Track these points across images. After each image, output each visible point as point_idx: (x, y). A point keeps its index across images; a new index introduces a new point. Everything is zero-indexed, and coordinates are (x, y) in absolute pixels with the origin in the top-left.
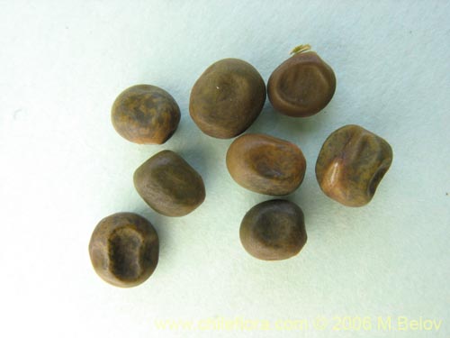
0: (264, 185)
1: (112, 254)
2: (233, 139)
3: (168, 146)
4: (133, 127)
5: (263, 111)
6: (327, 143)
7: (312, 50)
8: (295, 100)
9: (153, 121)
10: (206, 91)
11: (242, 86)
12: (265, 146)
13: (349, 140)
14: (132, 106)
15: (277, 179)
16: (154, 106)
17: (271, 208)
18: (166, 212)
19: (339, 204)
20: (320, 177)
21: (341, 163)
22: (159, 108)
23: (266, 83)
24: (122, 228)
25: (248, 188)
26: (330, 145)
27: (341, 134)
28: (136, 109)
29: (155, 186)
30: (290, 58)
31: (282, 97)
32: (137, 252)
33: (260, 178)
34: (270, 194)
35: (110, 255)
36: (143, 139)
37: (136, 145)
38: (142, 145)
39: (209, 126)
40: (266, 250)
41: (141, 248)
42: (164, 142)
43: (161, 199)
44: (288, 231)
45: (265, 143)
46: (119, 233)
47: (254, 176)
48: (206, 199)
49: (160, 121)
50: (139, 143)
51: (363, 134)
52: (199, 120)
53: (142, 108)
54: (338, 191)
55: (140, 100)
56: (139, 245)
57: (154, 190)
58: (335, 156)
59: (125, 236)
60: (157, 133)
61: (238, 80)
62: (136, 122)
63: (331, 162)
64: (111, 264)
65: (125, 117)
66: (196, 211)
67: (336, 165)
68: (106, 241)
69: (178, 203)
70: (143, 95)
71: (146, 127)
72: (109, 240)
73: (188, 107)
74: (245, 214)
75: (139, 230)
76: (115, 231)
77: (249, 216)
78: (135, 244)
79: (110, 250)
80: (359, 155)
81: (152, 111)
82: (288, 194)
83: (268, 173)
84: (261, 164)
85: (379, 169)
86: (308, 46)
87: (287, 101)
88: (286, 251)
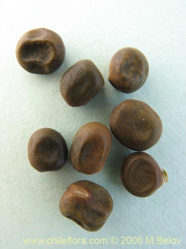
0: (77, 146)
1: (38, 43)
2: (109, 128)
3: (107, 84)
4: (121, 61)
5: (127, 148)
6: (102, 189)
7: (164, 183)
8: (132, 170)
9: (125, 75)
10: (142, 111)
11: (143, 136)
12: (102, 149)
13: (103, 204)
14: (135, 61)
15: (80, 155)
16: (134, 76)
17: (62, 150)
18: (63, 81)
19: (62, 193)
20: (80, 184)
21: (88, 198)
22: (132, 79)
23: (144, 151)
24: (54, 50)
25: (76, 135)
26: (101, 191)
27: (108, 199)
28: (133, 64)
29: (81, 74)
30: (160, 169)
31: (134, 162)
32: (38, 59)
33: (82, 144)
34: (71, 150)
35: (36, 41)
36: (113, 67)
37: (109, 63)
38: (109, 67)
39: (118, 112)
40: (34, 145)
41: (41, 63)
42: (110, 81)
43: (71, 77)
44: (46, 160)
45: (105, 148)
46: (51, 48)
47: (83, 140)
48: (71, 107)
49: (124, 79)
50: (110, 64)
51: (107, 214)
52: (123, 106)
53: (133, 68)
54: (70, 195)
55: (138, 67)
56: (43, 61)
57: (78, 73)
58: (93, 195)
59: (49, 53)
60: (116, 77)
61: (148, 133)
62: (125, 64)
63: (89, 191)
64: (31, 41)
65: (128, 56)
66: (64, 100)
67: (87, 195)
68: (47, 39)
69: (68, 88)
70: (141, 69)
71: (120, 69)
72: (46, 41)
73: (132, 99)
74: (59, 132)
75: (53, 61)
76: (52, 45)
77: (58, 135)
78: (43, 58)
79: (40, 41)
80: (93, 211)
81: (131, 75)
82: (71, 161)
83: (85, 150)
84: (91, 145)
85: (83, 223)
86: (167, 181)
87: (132, 165)
88: (33, 158)
